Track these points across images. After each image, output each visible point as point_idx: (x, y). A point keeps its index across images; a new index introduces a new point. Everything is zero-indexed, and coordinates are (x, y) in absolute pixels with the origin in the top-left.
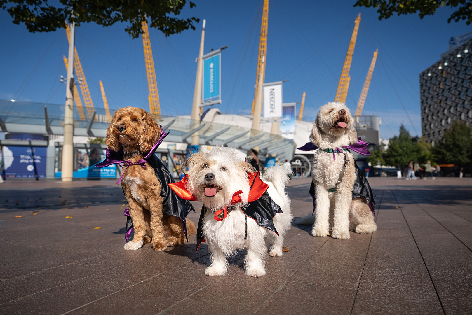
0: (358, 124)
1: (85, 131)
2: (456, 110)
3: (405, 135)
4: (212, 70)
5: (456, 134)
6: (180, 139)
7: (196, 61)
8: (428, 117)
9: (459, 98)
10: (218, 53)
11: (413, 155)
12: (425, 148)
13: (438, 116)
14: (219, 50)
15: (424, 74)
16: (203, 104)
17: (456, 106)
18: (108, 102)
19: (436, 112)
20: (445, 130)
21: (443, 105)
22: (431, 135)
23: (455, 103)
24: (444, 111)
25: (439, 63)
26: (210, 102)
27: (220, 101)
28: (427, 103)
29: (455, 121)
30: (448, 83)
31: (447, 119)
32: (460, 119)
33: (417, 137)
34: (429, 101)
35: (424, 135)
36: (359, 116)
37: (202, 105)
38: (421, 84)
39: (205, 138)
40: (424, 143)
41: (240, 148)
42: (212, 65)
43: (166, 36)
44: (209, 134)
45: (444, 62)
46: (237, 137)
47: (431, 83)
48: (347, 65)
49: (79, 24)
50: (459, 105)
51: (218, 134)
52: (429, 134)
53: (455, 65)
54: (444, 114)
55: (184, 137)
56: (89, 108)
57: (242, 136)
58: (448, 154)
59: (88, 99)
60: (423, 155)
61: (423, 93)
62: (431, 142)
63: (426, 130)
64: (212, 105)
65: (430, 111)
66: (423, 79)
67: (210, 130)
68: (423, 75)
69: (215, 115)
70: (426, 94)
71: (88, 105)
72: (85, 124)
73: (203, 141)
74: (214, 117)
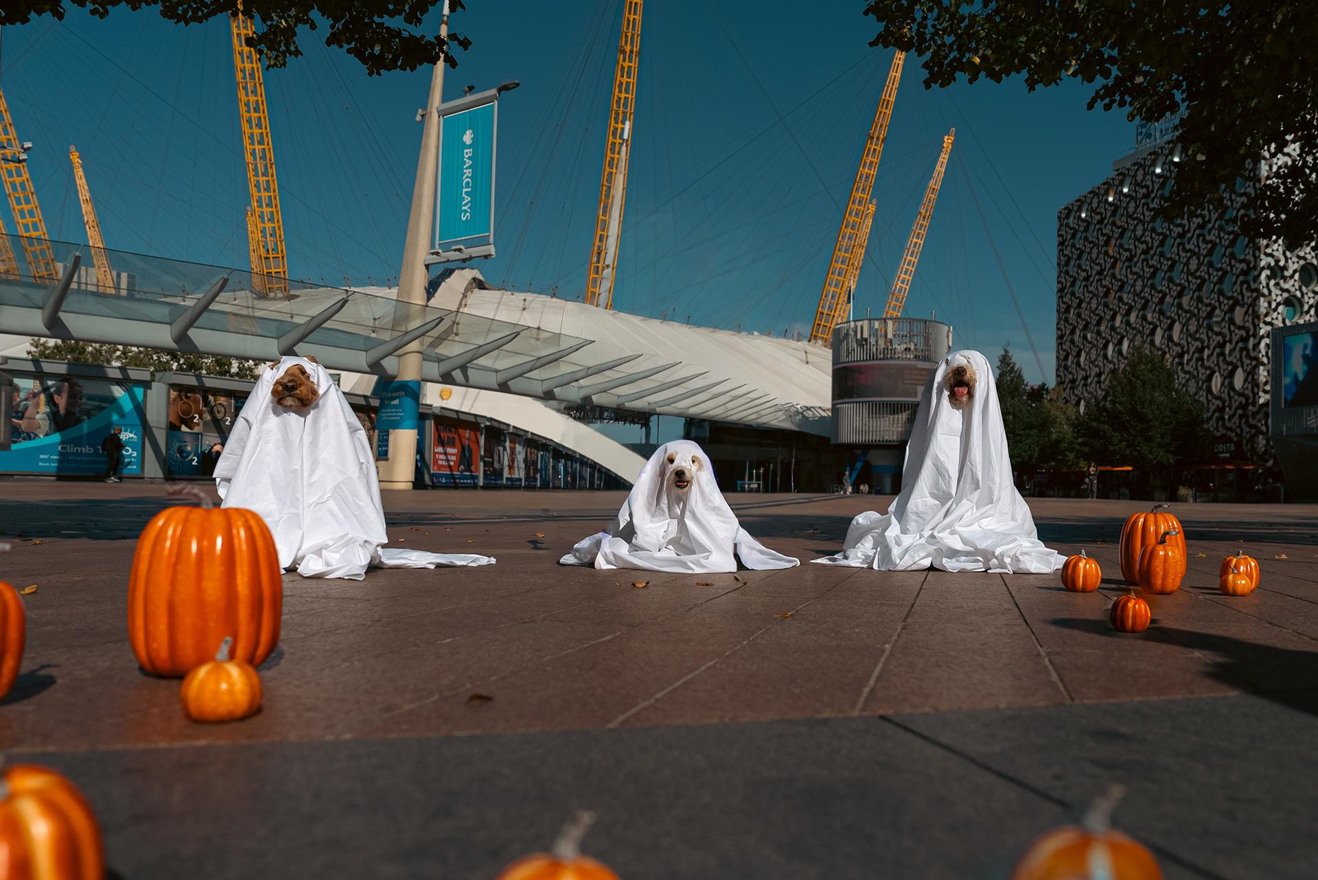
0: (891, 341)
1: (36, 320)
2: (1144, 318)
3: (1012, 380)
4: (468, 153)
5: (1139, 384)
6: (362, 359)
7: (418, 118)
8: (1073, 332)
9: (1153, 287)
10: (489, 100)
11: (1028, 436)
12: (1061, 419)
13: (1099, 333)
14: (493, 92)
15: (1068, 211)
16: (437, 254)
17: (1144, 307)
18: (100, 223)
19: (1095, 319)
20: (1113, 372)
21: (1112, 301)
22: (1080, 383)
23: (1142, 298)
24: (1113, 318)
25: (1108, 186)
26: (460, 250)
27: (492, 249)
28: (1073, 294)
29: (1138, 349)
30: (1128, 243)
31: (1120, 342)
32: (1152, 343)
33: (1043, 387)
34: (1079, 290)
35: (1060, 383)
36: (895, 319)
37: (435, 259)
38: (1061, 239)
39: (440, 360)
40: (1061, 403)
41: (547, 397)
42: (468, 138)
43: (370, 74)
44: (453, 349)
45: (1121, 184)
46: (541, 363)
47: (1086, 239)
48: (870, 170)
49: (106, 12)
50: (1152, 306)
51: (482, 351)
52: (1073, 381)
53: (1146, 196)
54: (1113, 328)
55: (374, 354)
56: (30, 238)
57: (555, 359)
58: (1117, 436)
59: (26, 207)
60: (1054, 437)
61: (1063, 266)
62: (1078, 403)
63: (1066, 368)
64: (464, 260)
65: (1079, 315)
66: (1067, 225)
67: (452, 337)
68: (1068, 216)
69: (468, 289)
70: (1072, 270)
71: (27, 230)
72: (37, 295)
73: (433, 369)
74: (465, 296)
